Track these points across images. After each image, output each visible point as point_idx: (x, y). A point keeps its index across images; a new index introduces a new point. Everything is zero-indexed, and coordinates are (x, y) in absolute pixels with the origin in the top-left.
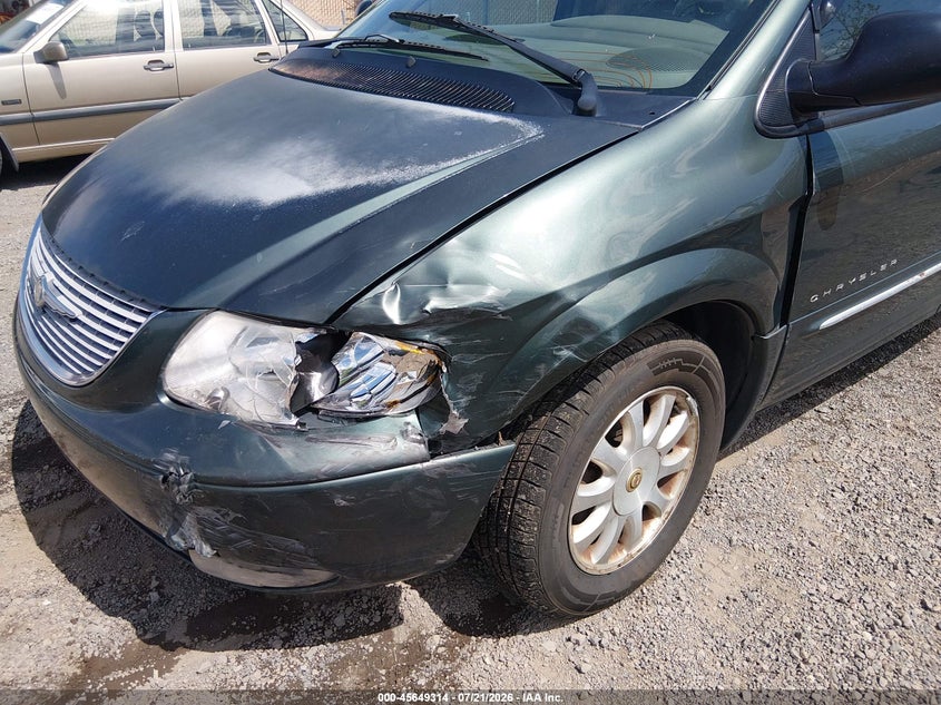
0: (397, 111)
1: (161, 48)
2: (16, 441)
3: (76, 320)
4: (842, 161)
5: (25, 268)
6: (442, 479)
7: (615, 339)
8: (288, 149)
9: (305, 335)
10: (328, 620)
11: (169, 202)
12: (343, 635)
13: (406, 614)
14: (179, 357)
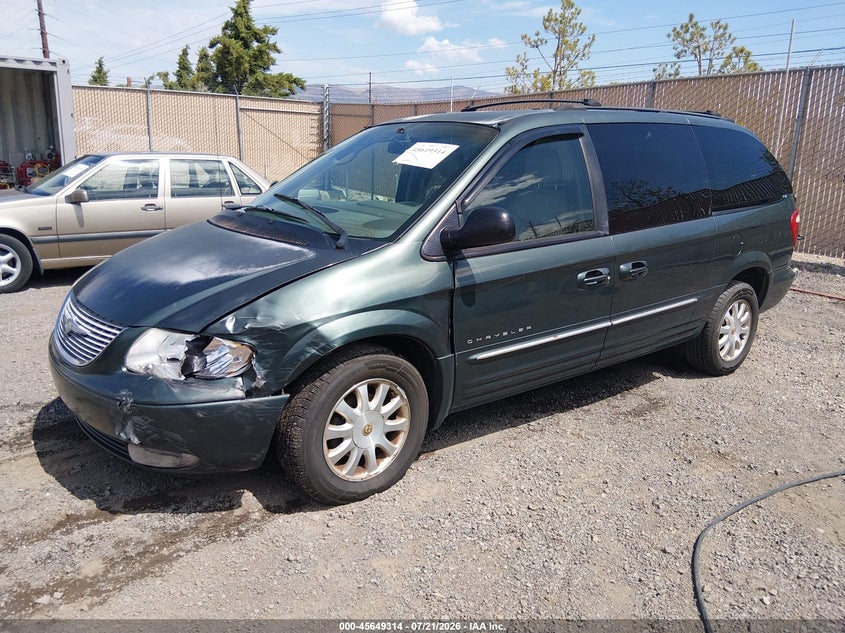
0: (255, 244)
1: (155, 196)
2: (35, 426)
3: (87, 336)
4: (474, 272)
5: (59, 316)
6: (251, 409)
7: (336, 345)
8: (200, 260)
9: (190, 338)
10: (200, 504)
11: (138, 283)
12: (206, 510)
13: (243, 502)
14: (134, 349)
